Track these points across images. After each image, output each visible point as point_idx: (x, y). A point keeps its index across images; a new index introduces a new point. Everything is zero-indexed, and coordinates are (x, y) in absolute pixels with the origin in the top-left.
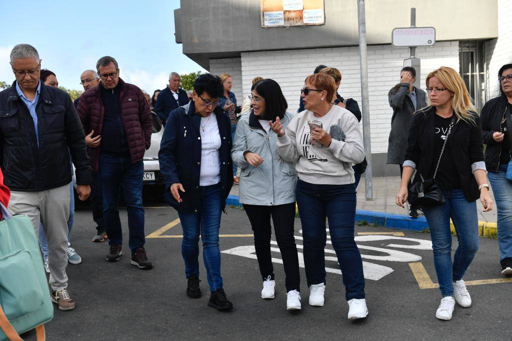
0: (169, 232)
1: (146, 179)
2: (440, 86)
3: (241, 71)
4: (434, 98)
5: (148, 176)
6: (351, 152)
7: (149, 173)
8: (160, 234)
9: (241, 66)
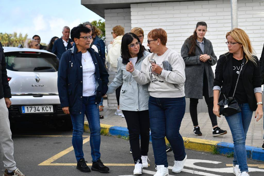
0: (59, 160)
1: (46, 112)
2: (233, 41)
3: (130, 20)
4: (230, 48)
5: (47, 109)
6: (174, 77)
7: (48, 106)
8: (52, 161)
9: (130, 16)
